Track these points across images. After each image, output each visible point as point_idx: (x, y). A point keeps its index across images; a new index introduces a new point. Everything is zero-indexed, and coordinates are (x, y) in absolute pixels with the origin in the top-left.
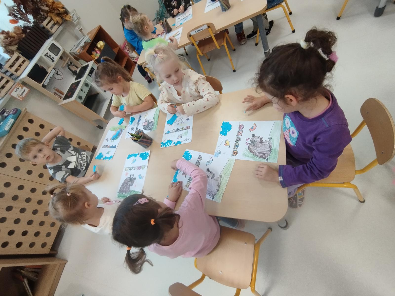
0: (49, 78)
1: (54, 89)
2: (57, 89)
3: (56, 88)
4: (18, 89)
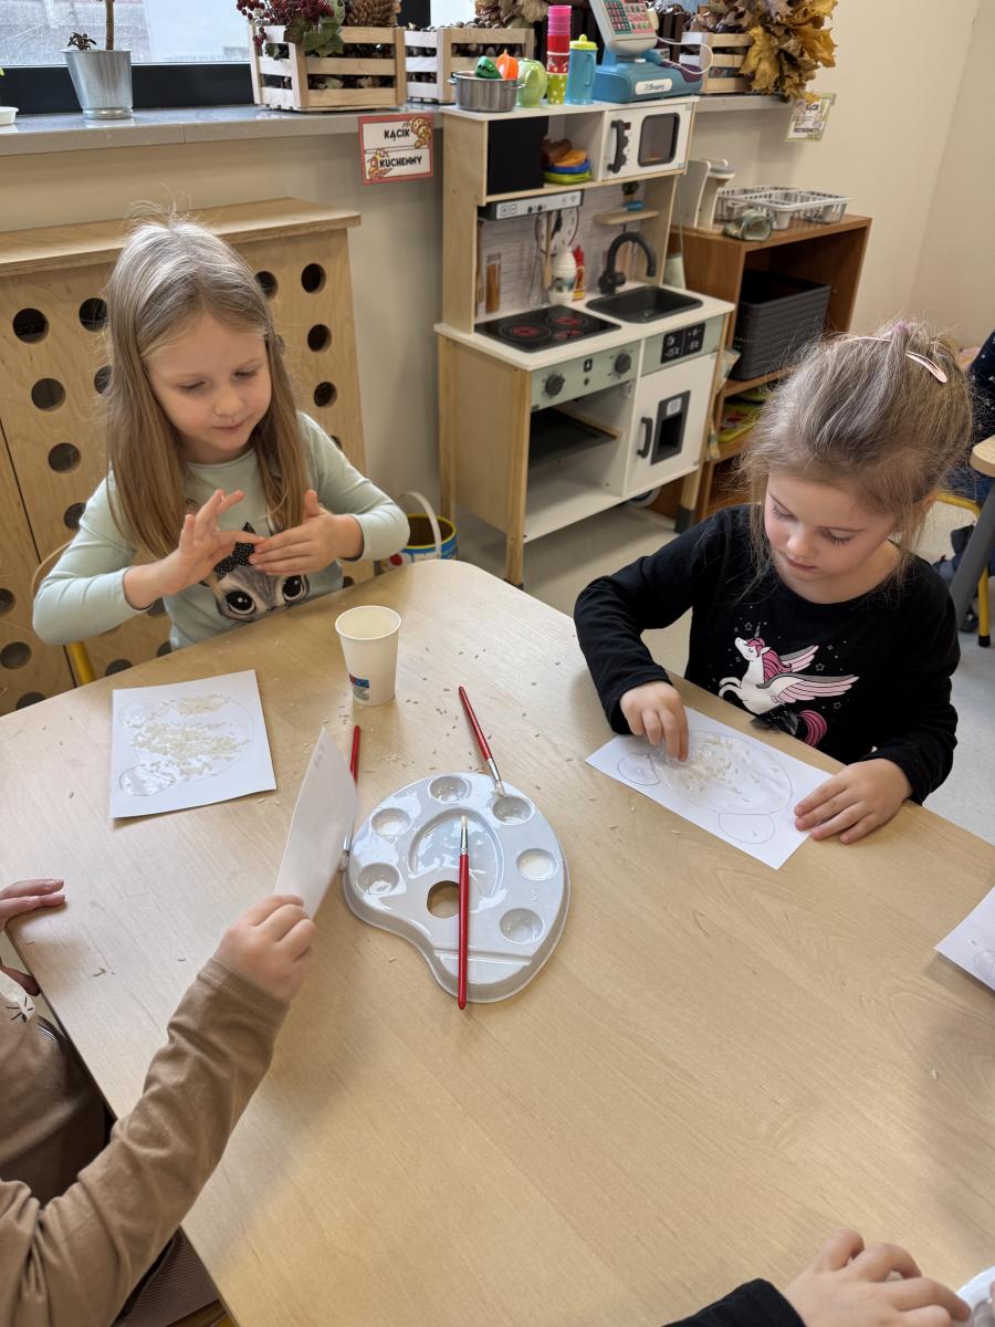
0: (535, 203)
1: (492, 257)
2: (494, 270)
3: (497, 262)
4: (406, 133)
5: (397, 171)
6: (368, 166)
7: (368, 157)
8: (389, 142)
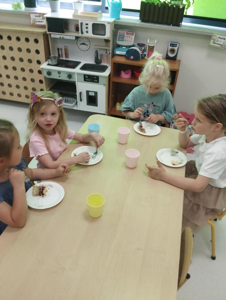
0: (62, 36)
1: (65, 46)
2: (66, 50)
3: (67, 48)
4: (40, 16)
5: (38, 23)
6: (32, 22)
7: (32, 20)
8: (36, 18)
